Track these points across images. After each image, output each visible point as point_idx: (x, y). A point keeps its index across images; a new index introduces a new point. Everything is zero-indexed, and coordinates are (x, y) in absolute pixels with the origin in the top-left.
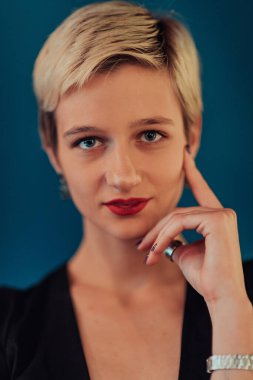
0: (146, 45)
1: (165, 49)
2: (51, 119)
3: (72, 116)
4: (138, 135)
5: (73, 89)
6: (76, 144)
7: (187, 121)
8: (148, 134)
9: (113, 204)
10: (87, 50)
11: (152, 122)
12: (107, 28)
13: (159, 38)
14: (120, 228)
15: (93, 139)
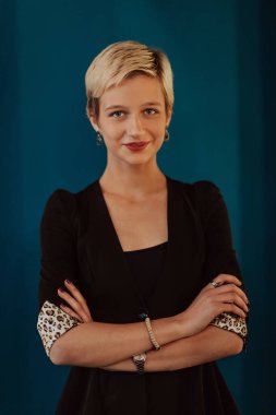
0: (149, 65)
1: (158, 67)
2: (95, 104)
3: (108, 101)
4: (143, 111)
5: (113, 86)
6: (111, 115)
8: (148, 111)
10: (120, 67)
11: (152, 104)
12: (130, 56)
13: (155, 62)
14: (132, 158)
15: (120, 113)
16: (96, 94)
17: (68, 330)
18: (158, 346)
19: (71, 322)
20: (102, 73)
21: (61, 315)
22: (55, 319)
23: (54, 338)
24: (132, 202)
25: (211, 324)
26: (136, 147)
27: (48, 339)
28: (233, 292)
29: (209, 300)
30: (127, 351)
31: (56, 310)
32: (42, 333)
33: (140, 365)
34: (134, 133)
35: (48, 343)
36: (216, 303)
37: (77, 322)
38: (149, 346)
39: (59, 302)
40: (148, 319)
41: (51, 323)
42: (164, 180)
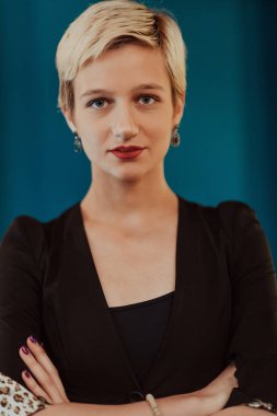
4: (137, 98)
5: (89, 61)
7: (174, 91)
9: (117, 150)
15: (102, 100)
21: (20, 393)
22: (10, 400)
31: (13, 385)
37: (45, 402)
41: (4, 405)
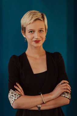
0: (41, 17)
1: (43, 18)
2: (25, 28)
3: (28, 28)
4: (39, 31)
6: (30, 32)
8: (40, 31)
10: (32, 18)
11: (42, 29)
12: (35, 14)
14: (35, 45)
15: (32, 31)
16: (24, 26)
17: (18, 98)
18: (45, 102)
19: (19, 95)
20: (26, 20)
21: (16, 93)
22: (14, 95)
23: (14, 101)
24: (36, 59)
25: (60, 95)
26: (37, 42)
27: (12, 101)
28: (66, 86)
29: (60, 88)
30: (35, 104)
31: (14, 92)
32: (10, 99)
33: (39, 108)
34: (36, 37)
35: (12, 102)
36: (62, 89)
37: (21, 95)
38: (42, 102)
39: (15, 90)
40: (41, 94)
41: (12, 96)
42: (45, 52)
